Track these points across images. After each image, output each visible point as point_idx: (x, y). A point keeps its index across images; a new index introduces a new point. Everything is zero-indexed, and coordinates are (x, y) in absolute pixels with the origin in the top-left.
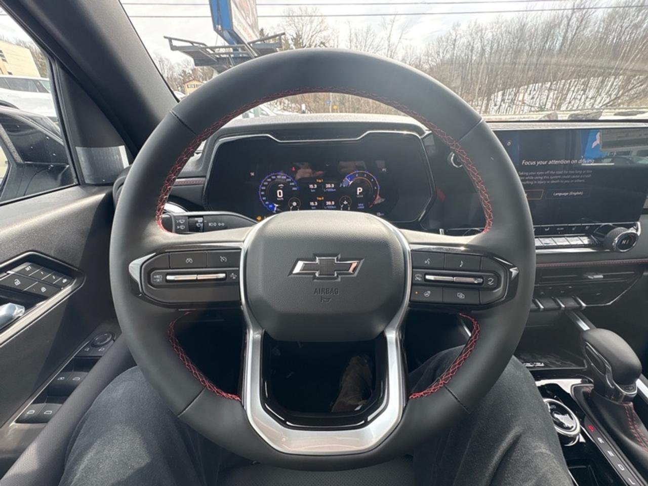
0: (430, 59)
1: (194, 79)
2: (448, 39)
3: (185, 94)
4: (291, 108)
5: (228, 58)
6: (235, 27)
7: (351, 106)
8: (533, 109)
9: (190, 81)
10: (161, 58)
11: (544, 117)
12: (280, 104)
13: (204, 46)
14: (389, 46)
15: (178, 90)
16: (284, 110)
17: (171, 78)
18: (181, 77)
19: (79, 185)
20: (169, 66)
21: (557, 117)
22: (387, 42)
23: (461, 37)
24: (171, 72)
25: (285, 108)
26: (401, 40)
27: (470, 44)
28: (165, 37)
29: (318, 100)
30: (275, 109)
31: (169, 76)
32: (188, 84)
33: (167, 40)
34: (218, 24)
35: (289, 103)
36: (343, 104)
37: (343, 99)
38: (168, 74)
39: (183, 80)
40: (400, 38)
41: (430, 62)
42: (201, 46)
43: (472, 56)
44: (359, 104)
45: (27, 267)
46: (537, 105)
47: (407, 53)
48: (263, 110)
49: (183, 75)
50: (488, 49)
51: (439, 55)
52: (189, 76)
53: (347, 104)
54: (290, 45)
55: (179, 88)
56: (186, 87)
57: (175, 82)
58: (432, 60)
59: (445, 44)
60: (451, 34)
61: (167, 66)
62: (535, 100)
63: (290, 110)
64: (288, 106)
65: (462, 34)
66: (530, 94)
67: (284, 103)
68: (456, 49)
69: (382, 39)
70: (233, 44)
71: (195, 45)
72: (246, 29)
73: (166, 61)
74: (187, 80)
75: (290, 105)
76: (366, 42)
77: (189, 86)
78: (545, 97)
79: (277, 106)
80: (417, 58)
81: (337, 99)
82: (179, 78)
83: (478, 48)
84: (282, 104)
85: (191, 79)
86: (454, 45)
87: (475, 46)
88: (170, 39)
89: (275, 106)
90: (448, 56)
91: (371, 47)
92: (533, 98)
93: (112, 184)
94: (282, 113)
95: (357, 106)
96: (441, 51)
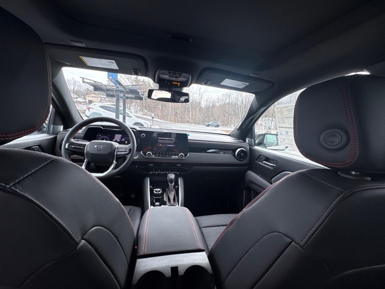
0: (219, 101)
1: (93, 94)
2: (227, 95)
3: (85, 100)
4: (148, 114)
5: (113, 90)
6: (119, 79)
7: (180, 117)
8: (266, 128)
9: (90, 94)
10: (75, 81)
11: (266, 132)
12: (142, 112)
13: (101, 84)
14: (200, 93)
15: (82, 98)
16: (144, 115)
17: (79, 91)
18: (85, 91)
19: (48, 133)
20: (79, 85)
21: (271, 132)
22: (199, 91)
23: (232, 94)
24: (79, 88)
25: (144, 114)
26: (205, 92)
27: (236, 98)
28: (81, 77)
29: (163, 112)
30: (139, 114)
31: (78, 90)
32: (88, 95)
33: (82, 79)
34: (110, 76)
35: (147, 112)
36: (176, 116)
37: (176, 113)
38: (77, 89)
39: (86, 93)
40: (205, 91)
41: (219, 103)
42: (100, 84)
43: (238, 103)
44: (184, 117)
45: (38, 147)
46: (268, 126)
47: (208, 97)
48: (128, 114)
49: (86, 90)
50: (244, 101)
51: (223, 100)
52: (90, 91)
53: (178, 116)
54: (151, 85)
55: (83, 97)
56: (87, 96)
57: (81, 93)
58: (220, 102)
59: (225, 96)
60: (228, 92)
61: (78, 85)
62: (266, 124)
63: (147, 115)
64: (146, 113)
65: (233, 93)
66: (264, 121)
67: (144, 111)
68: (231, 99)
69: (197, 90)
70: (117, 85)
71: (96, 82)
72: (125, 79)
73: (78, 82)
74: (89, 93)
75: (147, 113)
76: (189, 90)
77: (89, 96)
78: (270, 123)
79: (140, 112)
80: (213, 100)
81: (173, 113)
82: (84, 92)
83: (240, 100)
84: (143, 112)
85: (91, 93)
86: (229, 97)
87: (239, 99)
88: (83, 79)
89: (139, 112)
90: (227, 101)
91: (191, 92)
92: (265, 123)
93: (58, 134)
94: (142, 116)
95: (184, 118)
96: (224, 99)
